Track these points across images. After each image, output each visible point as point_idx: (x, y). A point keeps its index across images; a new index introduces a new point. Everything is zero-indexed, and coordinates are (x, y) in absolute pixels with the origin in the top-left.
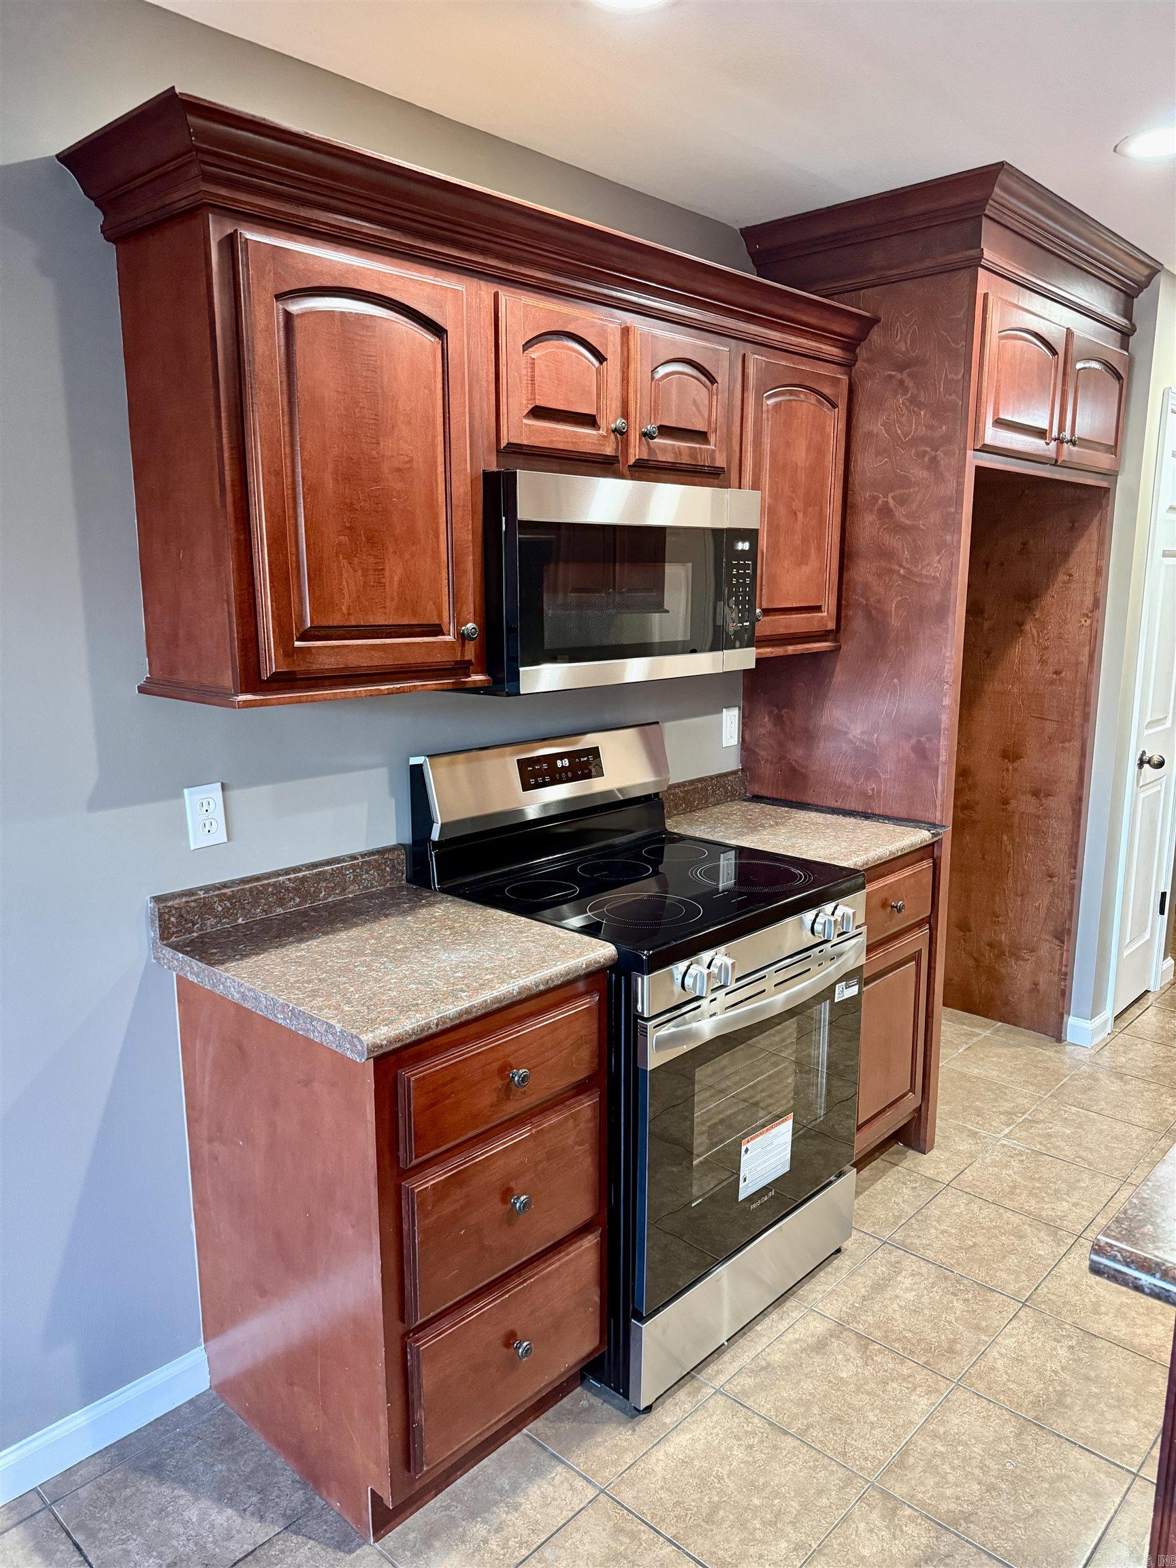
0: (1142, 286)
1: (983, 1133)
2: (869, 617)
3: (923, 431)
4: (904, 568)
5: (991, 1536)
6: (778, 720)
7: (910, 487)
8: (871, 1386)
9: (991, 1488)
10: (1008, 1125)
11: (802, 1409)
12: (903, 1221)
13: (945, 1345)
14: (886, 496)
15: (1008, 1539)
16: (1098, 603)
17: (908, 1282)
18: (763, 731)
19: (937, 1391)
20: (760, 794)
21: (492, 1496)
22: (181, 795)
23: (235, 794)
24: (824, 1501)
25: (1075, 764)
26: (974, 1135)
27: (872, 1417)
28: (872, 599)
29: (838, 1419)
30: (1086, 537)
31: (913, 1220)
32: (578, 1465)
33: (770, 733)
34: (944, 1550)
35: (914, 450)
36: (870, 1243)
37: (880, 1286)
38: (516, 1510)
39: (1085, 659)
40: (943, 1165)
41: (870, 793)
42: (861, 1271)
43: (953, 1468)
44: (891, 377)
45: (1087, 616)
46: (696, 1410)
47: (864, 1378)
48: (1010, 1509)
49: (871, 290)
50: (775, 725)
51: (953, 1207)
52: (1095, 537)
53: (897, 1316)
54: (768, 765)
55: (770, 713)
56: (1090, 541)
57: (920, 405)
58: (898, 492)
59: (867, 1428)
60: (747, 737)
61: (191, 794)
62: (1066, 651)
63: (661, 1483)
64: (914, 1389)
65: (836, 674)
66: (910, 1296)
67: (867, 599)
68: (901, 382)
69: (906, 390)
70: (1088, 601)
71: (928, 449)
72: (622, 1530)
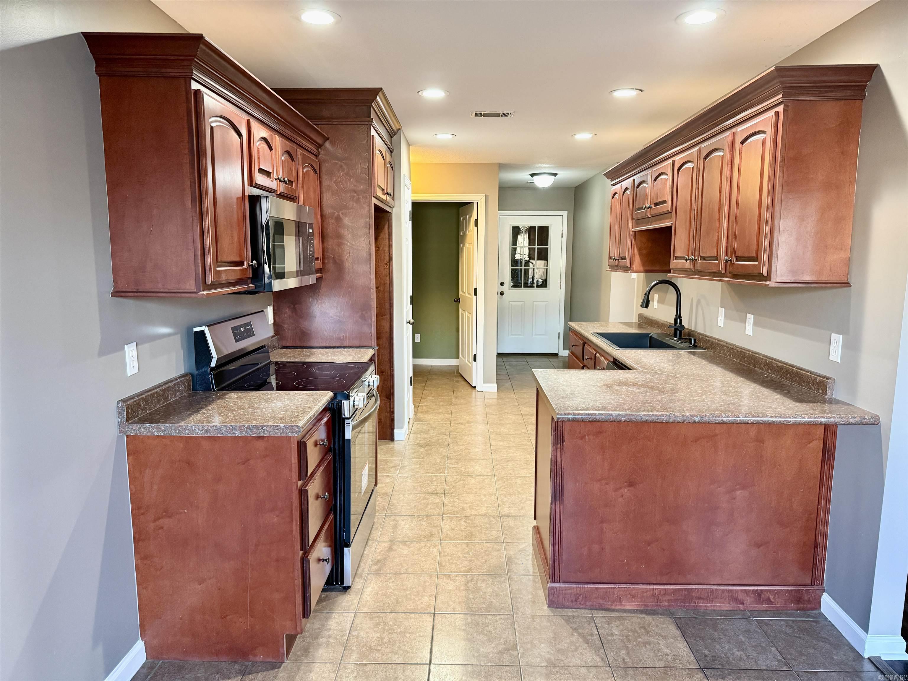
0: (395, 134)
1: (390, 475)
2: (335, 262)
3: (352, 187)
4: (349, 243)
5: (479, 570)
6: (294, 310)
7: (349, 210)
8: (416, 552)
9: (470, 561)
10: (397, 470)
11: (400, 566)
12: (386, 508)
13: (429, 534)
14: (339, 213)
15: (484, 569)
16: (390, 259)
17: (403, 523)
18: (286, 315)
19: (437, 546)
20: (286, 345)
21: (317, 631)
22: (124, 349)
23: (139, 347)
24: (428, 584)
25: (388, 324)
26: (388, 476)
27: (423, 559)
28: (336, 255)
29: (414, 564)
30: (383, 232)
31: (389, 506)
32: (340, 610)
33: (290, 316)
34: (470, 579)
35: (349, 194)
36: (381, 517)
37: (395, 527)
38: (331, 630)
39: (388, 282)
40: (385, 488)
41: (342, 338)
42: (385, 525)
43: (457, 561)
44: (336, 163)
45: (386, 264)
46: (366, 581)
47: (412, 551)
48: (479, 563)
49: (324, 125)
50: (292, 312)
51: (399, 498)
52: (387, 232)
53: (408, 532)
54: (290, 331)
55: (289, 307)
56: (385, 234)
57: (351, 177)
58: (343, 211)
59: (424, 562)
60: (276, 319)
61: (128, 348)
62: (379, 279)
63: (373, 602)
64: (430, 548)
65: (322, 288)
66: (407, 526)
67: (334, 256)
68: (341, 166)
69: (343, 170)
70: (387, 258)
71: (356, 195)
72: (373, 618)
